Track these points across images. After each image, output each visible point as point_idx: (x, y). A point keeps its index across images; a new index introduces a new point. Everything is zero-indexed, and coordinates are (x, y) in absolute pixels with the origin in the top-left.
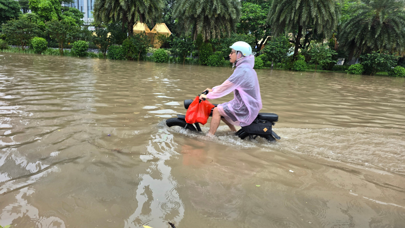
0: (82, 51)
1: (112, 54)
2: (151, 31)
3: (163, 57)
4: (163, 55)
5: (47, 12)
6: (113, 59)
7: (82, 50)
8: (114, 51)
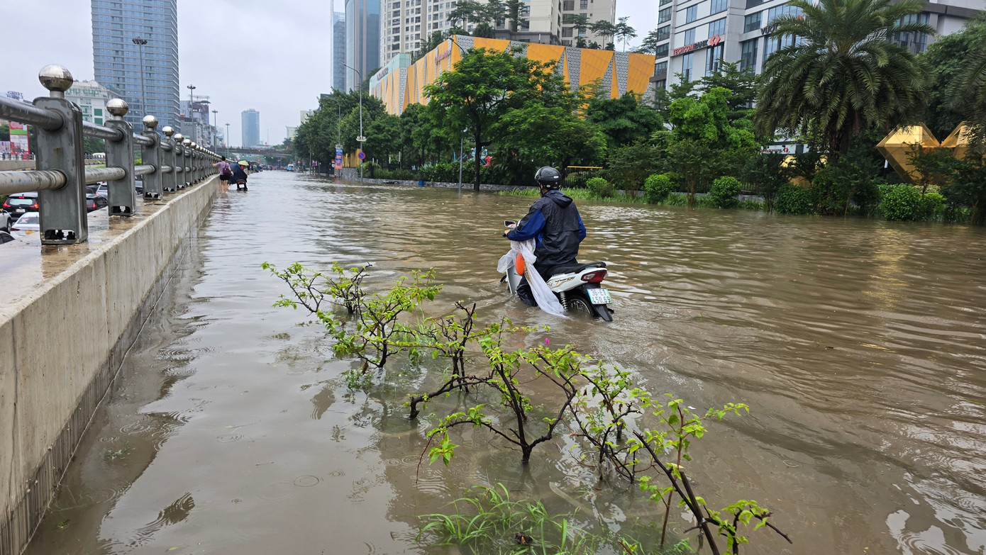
0: (726, 196)
1: (782, 202)
2: (940, 143)
3: (908, 208)
4: (907, 202)
5: (697, 125)
6: (784, 212)
7: (727, 194)
8: (788, 195)
